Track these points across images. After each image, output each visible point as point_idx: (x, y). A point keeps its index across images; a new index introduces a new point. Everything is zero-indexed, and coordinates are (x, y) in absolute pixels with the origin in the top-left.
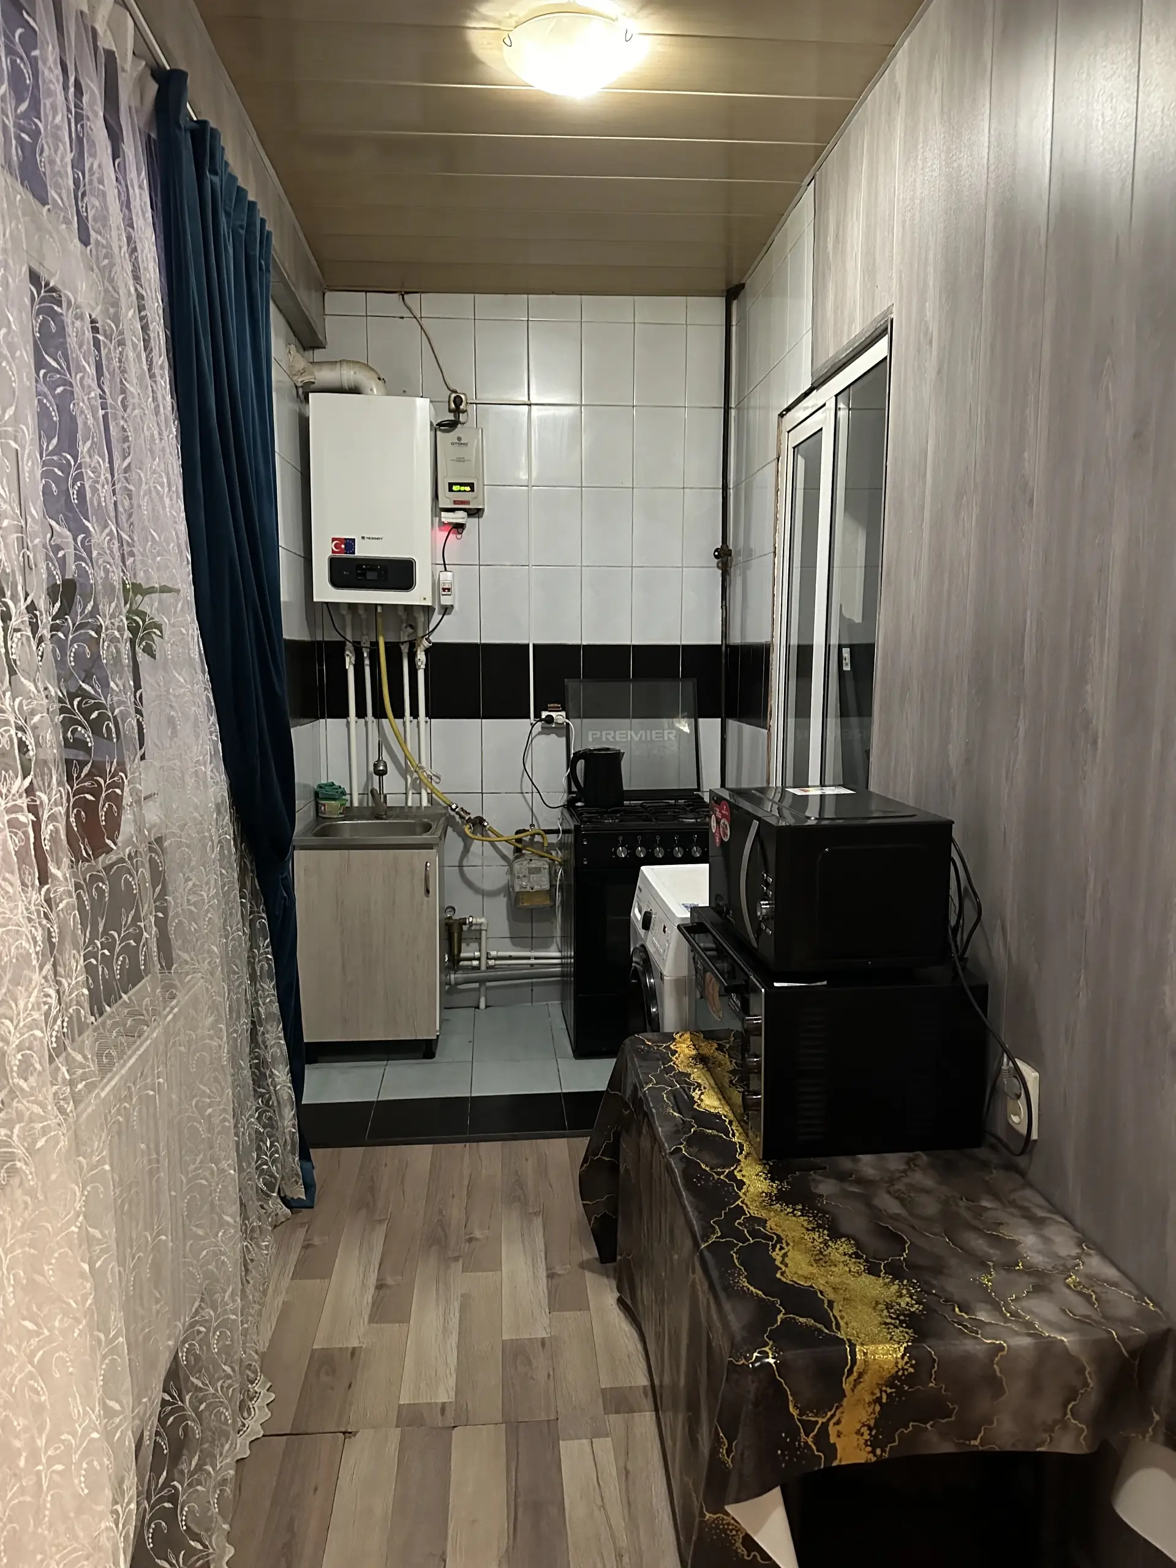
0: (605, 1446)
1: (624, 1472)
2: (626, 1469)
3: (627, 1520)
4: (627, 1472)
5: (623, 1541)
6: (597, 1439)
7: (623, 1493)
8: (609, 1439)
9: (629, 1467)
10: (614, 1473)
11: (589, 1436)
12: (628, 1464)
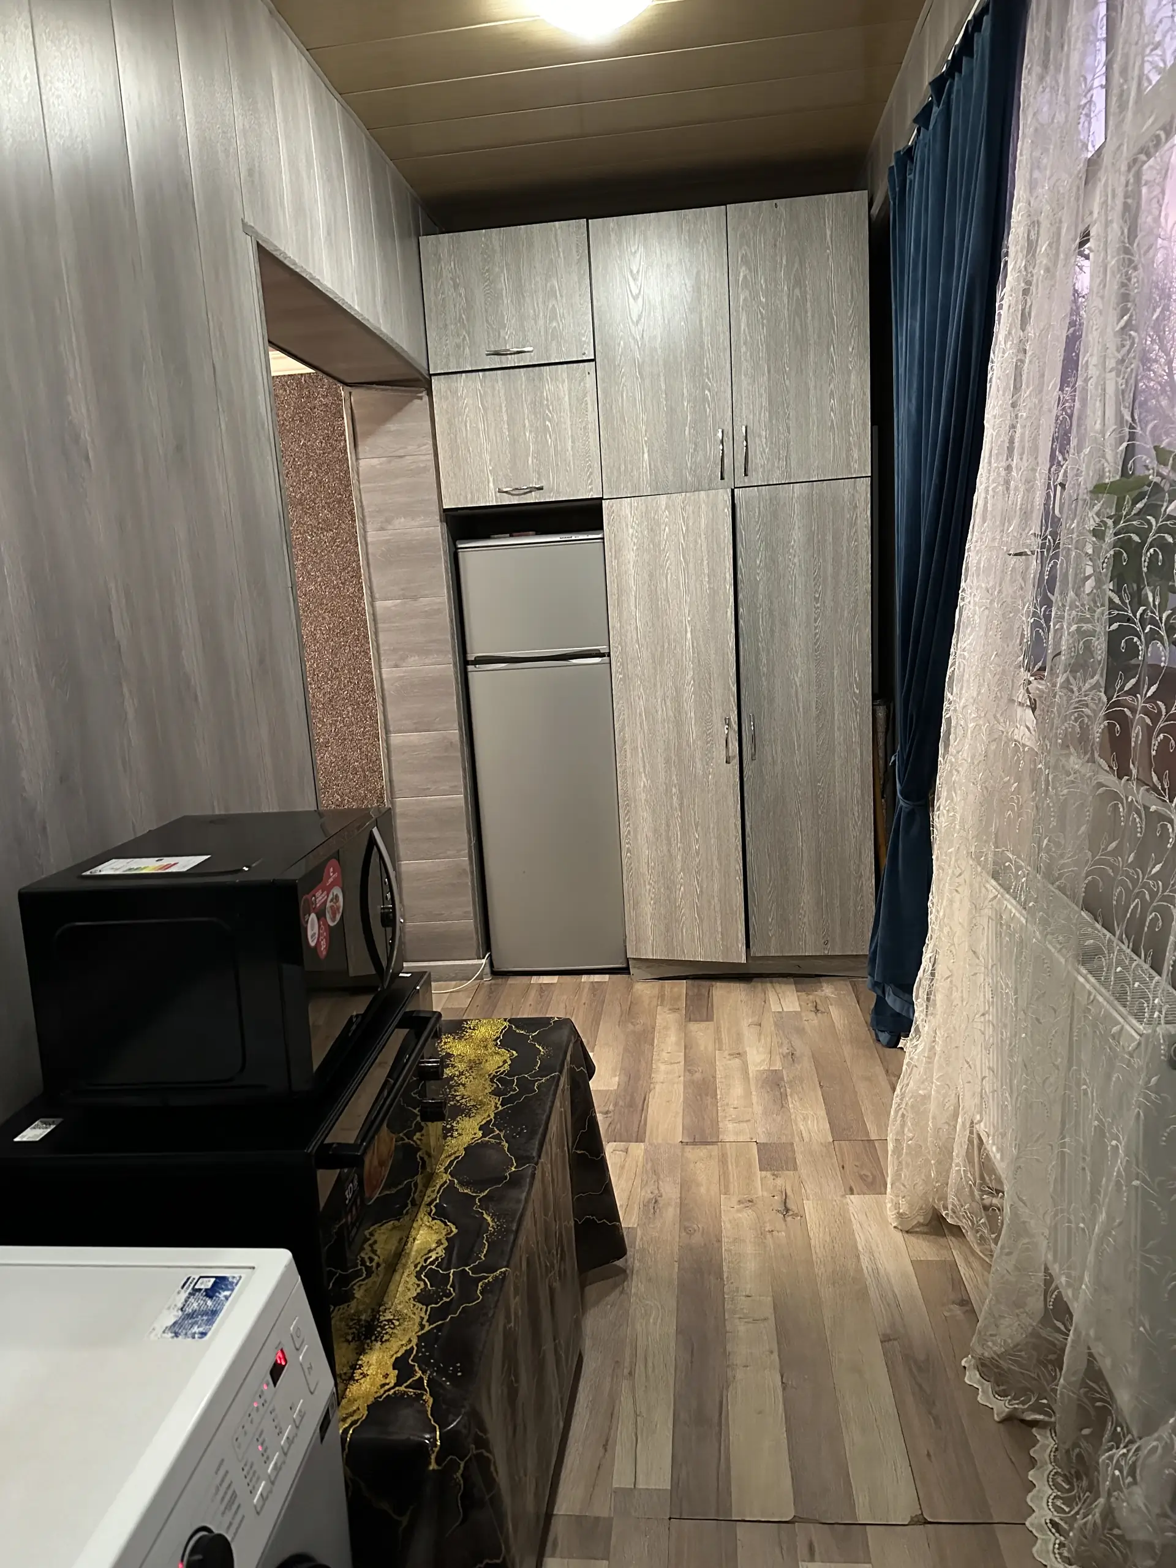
0: (621, 1479)
1: (608, 1447)
2: (606, 1450)
3: (617, 1402)
4: (605, 1447)
5: (625, 1384)
6: (628, 1487)
7: (614, 1427)
8: (615, 1485)
9: (602, 1450)
10: (618, 1447)
11: (636, 1493)
12: (601, 1454)
